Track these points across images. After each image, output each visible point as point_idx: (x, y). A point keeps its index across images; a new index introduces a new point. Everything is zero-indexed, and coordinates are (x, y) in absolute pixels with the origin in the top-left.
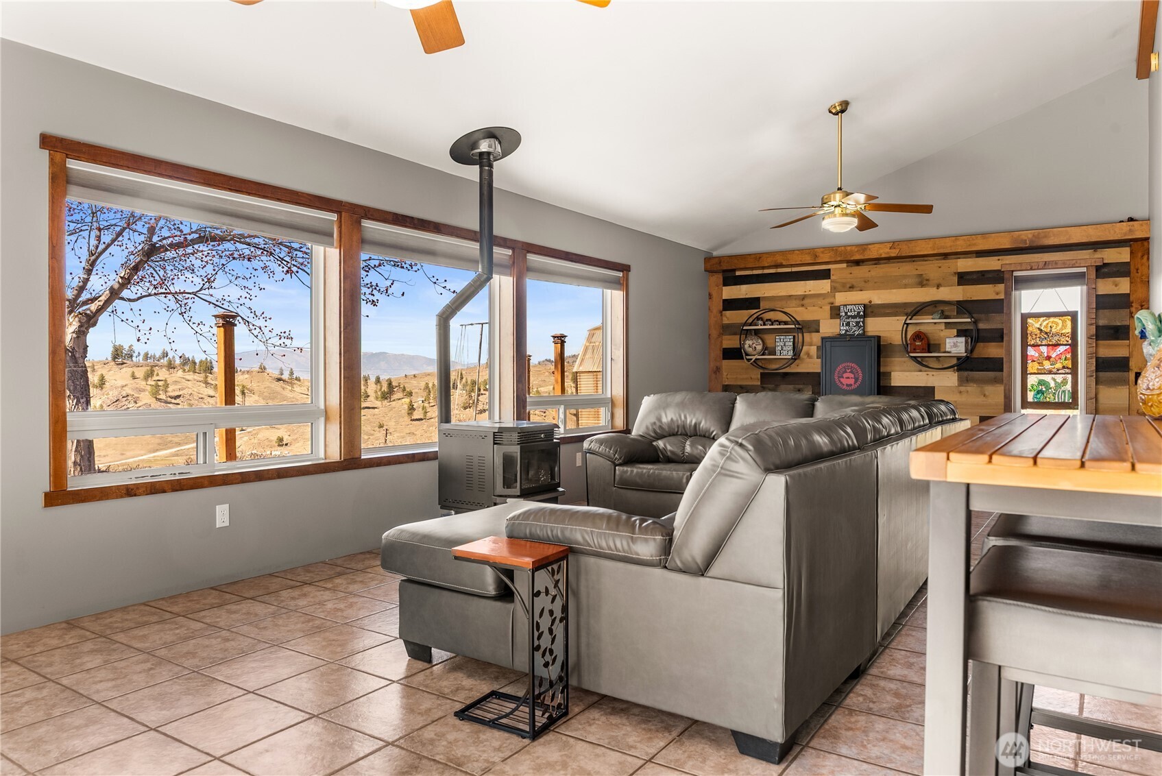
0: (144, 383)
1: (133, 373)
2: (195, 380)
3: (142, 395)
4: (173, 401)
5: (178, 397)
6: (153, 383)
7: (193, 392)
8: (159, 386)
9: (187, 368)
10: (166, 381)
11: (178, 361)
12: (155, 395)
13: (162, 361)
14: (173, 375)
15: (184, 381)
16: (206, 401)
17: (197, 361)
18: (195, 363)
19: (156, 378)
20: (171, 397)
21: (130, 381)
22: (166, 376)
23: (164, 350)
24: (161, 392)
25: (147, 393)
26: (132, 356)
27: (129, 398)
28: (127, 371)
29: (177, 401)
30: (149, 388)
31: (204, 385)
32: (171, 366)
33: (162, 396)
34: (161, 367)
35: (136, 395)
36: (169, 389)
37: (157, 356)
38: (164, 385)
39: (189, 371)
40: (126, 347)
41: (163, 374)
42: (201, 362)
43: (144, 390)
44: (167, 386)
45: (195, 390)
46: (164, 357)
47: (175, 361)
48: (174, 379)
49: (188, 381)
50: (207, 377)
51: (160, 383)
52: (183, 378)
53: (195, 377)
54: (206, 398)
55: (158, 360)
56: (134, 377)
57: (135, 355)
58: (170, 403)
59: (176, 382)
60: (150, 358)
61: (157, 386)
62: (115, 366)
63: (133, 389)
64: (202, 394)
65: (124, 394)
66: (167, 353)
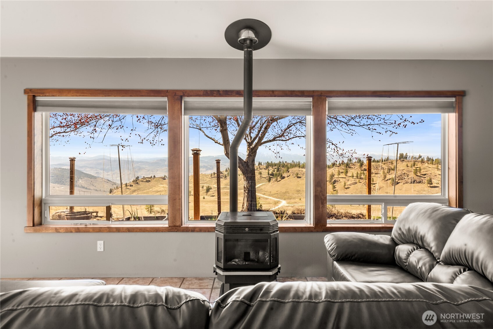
0: (411, 168)
1: (407, 164)
2: (433, 167)
3: (410, 173)
4: (423, 176)
5: (425, 174)
6: (415, 169)
7: (432, 173)
8: (417, 170)
9: (429, 162)
10: (420, 168)
11: (425, 160)
12: (415, 173)
13: (419, 159)
14: (423, 165)
15: (428, 168)
16: (437, 177)
17: (434, 159)
18: (433, 160)
19: (416, 166)
20: (422, 175)
21: (406, 168)
22: (420, 166)
23: (420, 155)
24: (418, 172)
25: (412, 173)
26: (407, 158)
27: (405, 175)
28: (405, 163)
29: (425, 176)
30: (413, 170)
31: (437, 170)
32: (423, 162)
33: (419, 174)
34: (419, 162)
35: (408, 173)
36: (421, 171)
37: (417, 158)
38: (419, 170)
39: (430, 164)
40: (405, 154)
41: (419, 165)
42: (436, 160)
43: (411, 172)
44: (420, 170)
45: (433, 172)
46: (420, 158)
47: (424, 159)
48: (424, 167)
49: (430, 168)
50: (438, 166)
51: (418, 169)
52: (428, 167)
53: (433, 166)
54: (438, 175)
55: (418, 159)
56: (408, 166)
57: (408, 157)
58: (422, 177)
59: (424, 168)
60: (414, 158)
61: (416, 170)
62: (400, 162)
63: (407, 171)
64: (436, 174)
65: (403, 173)
66: (421, 156)
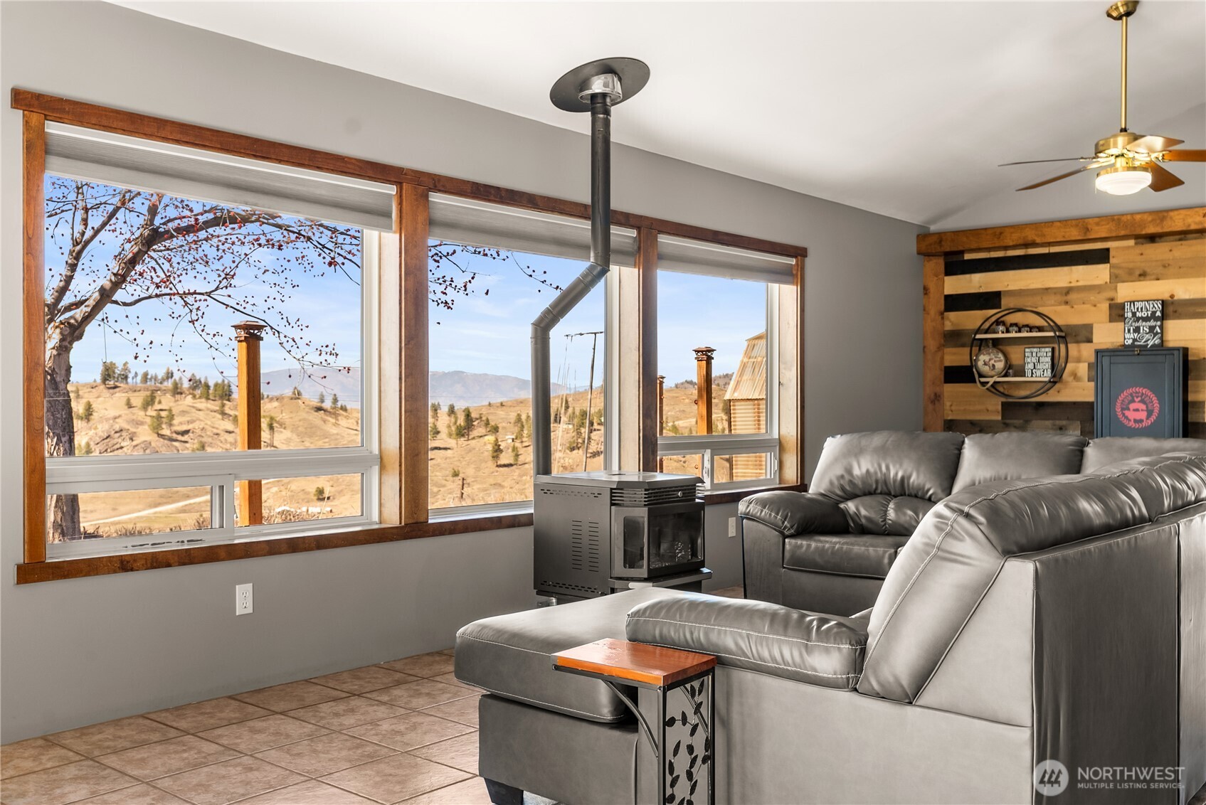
0: (142, 413)
1: (128, 399)
2: (208, 409)
3: (139, 430)
4: (180, 438)
5: (187, 432)
6: (154, 414)
7: (206, 427)
8: (161, 417)
9: (198, 393)
10: (170, 410)
11: (186, 384)
12: (156, 429)
13: (166, 383)
14: (179, 403)
15: (194, 410)
16: (222, 439)
17: (211, 384)
18: (208, 387)
19: (157, 406)
20: (177, 433)
21: (124, 411)
22: (172, 404)
23: (167, 368)
24: (164, 426)
25: (146, 427)
26: (126, 377)
27: (124, 433)
28: (120, 397)
29: (185, 438)
30: (148, 420)
31: (220, 416)
32: (177, 390)
33: (166, 431)
34: (165, 391)
35: (133, 430)
36: (175, 422)
37: (160, 378)
38: (168, 417)
39: (200, 397)
40: (120, 365)
41: (166, 401)
42: (216, 385)
43: (142, 423)
44: (171, 417)
45: (209, 423)
46: (168, 378)
47: (182, 384)
48: (181, 408)
49: (200, 410)
50: (223, 405)
51: (163, 414)
52: (193, 407)
53: (209, 405)
54: (222, 433)
55: (161, 383)
56: (129, 405)
57: (130, 376)
58: (177, 440)
59: (183, 413)
60: (151, 379)
61: (159, 417)
62: (105, 391)
63: (128, 422)
64: (217, 429)
65: (117, 427)
66: (172, 374)
